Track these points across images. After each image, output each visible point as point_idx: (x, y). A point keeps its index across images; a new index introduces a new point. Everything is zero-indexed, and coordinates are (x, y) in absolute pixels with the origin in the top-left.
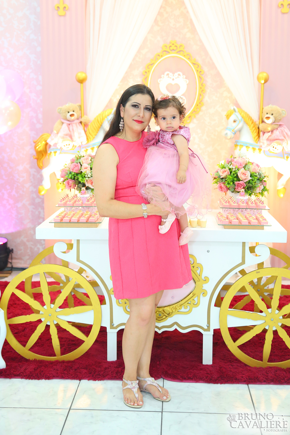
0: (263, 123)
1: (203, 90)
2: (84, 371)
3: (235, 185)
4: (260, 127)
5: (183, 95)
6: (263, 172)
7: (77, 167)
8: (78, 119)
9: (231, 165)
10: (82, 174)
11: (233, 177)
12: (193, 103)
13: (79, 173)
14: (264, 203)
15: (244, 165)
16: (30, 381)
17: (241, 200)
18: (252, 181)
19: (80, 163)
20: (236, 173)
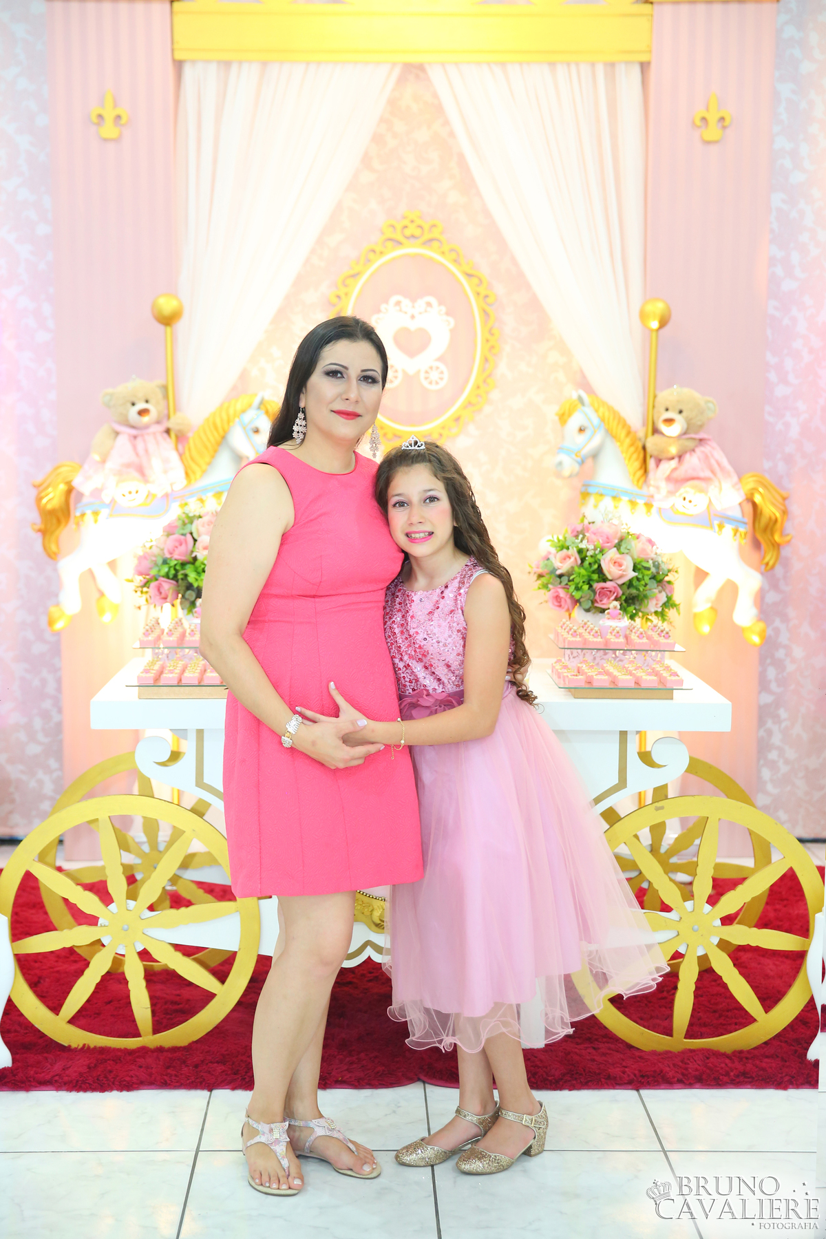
0: (657, 436)
1: (492, 347)
2: (219, 1068)
3: (594, 592)
4: (648, 446)
5: (440, 359)
6: (665, 560)
7: (184, 545)
8: (158, 422)
9: (584, 542)
10: (197, 563)
11: (589, 572)
12: (466, 381)
13: (189, 563)
14: (669, 636)
15: (616, 541)
16: (81, 1094)
17: (612, 629)
18: (637, 582)
19: (191, 534)
20: (596, 562)
